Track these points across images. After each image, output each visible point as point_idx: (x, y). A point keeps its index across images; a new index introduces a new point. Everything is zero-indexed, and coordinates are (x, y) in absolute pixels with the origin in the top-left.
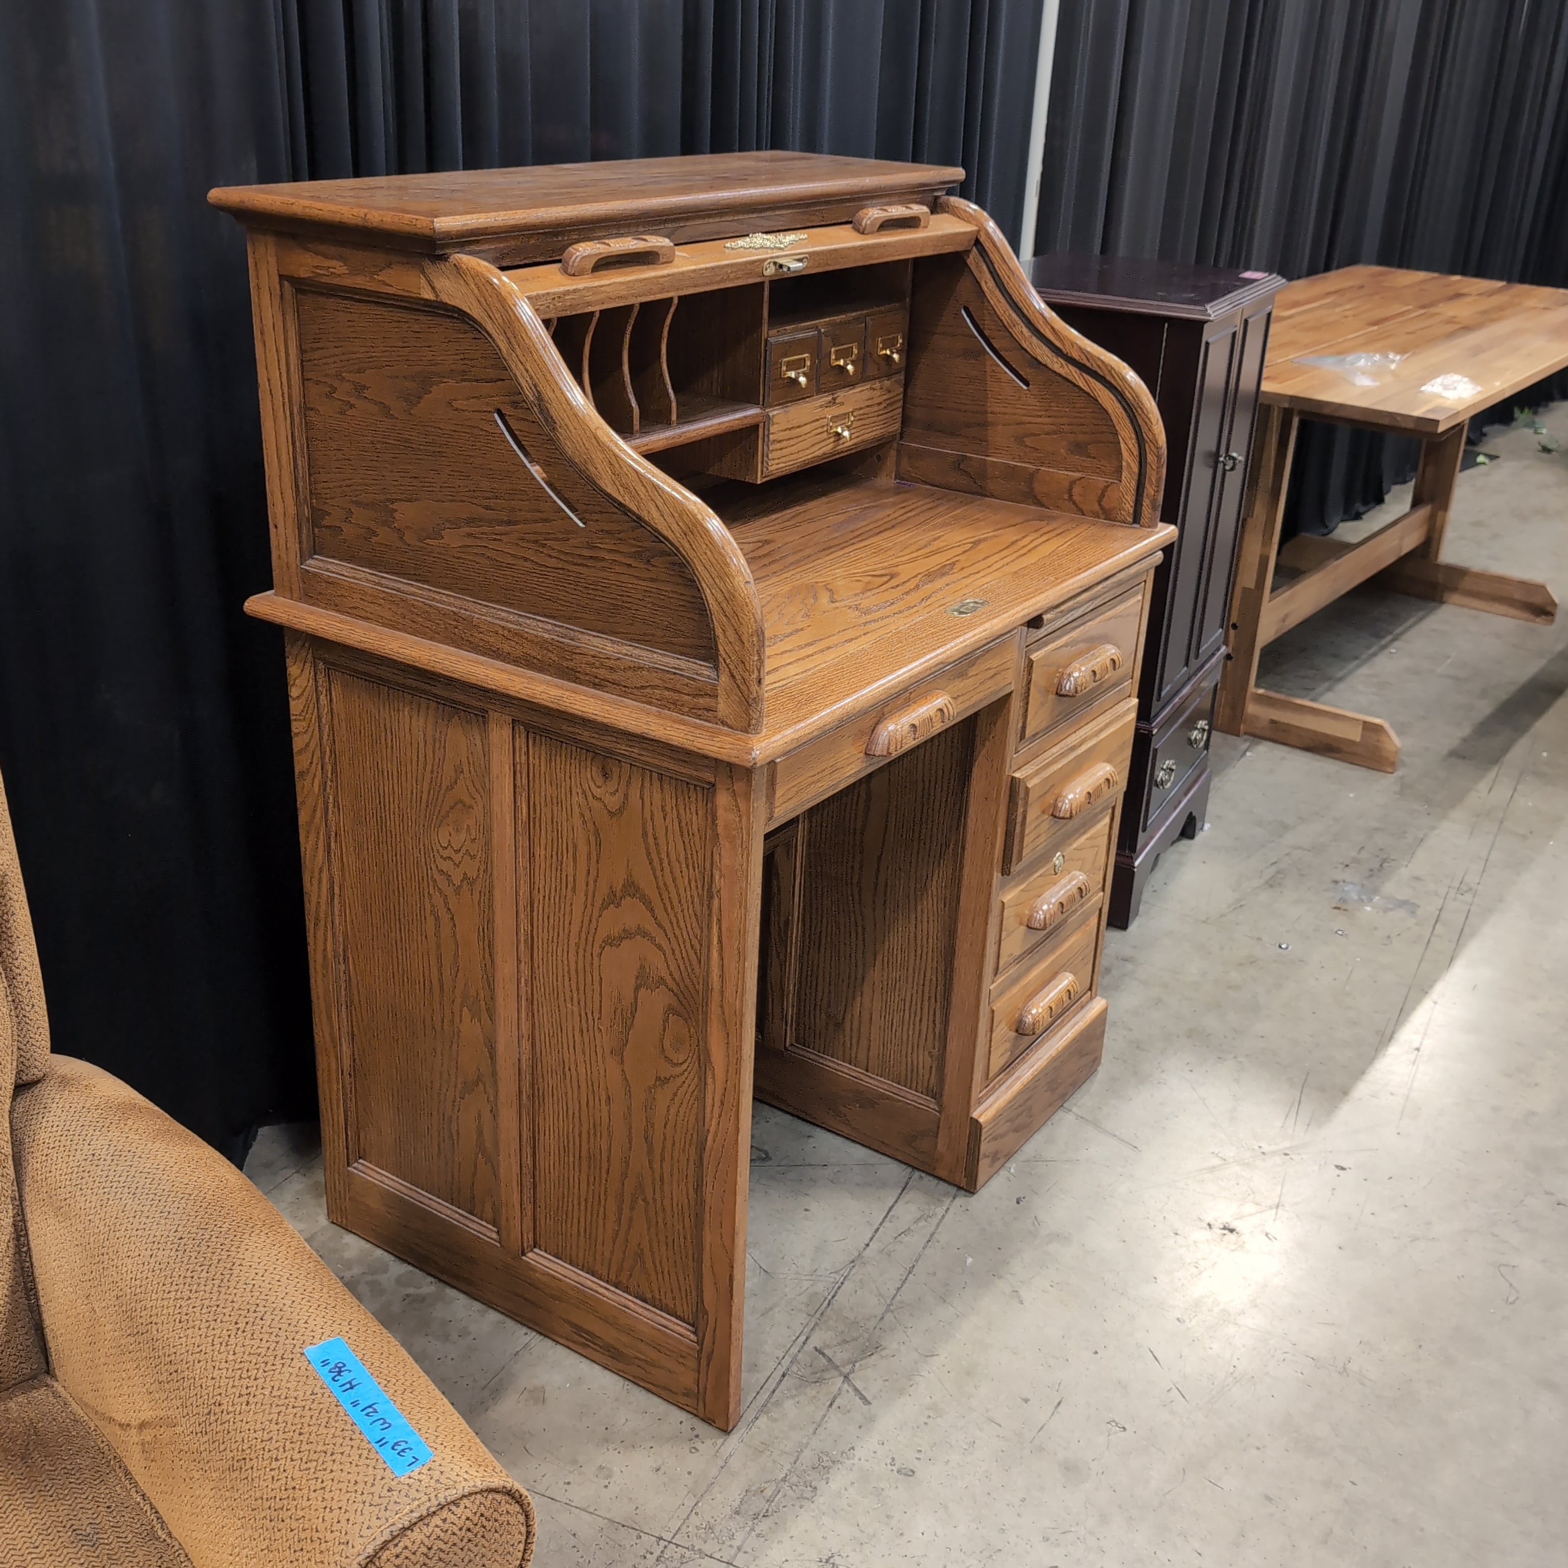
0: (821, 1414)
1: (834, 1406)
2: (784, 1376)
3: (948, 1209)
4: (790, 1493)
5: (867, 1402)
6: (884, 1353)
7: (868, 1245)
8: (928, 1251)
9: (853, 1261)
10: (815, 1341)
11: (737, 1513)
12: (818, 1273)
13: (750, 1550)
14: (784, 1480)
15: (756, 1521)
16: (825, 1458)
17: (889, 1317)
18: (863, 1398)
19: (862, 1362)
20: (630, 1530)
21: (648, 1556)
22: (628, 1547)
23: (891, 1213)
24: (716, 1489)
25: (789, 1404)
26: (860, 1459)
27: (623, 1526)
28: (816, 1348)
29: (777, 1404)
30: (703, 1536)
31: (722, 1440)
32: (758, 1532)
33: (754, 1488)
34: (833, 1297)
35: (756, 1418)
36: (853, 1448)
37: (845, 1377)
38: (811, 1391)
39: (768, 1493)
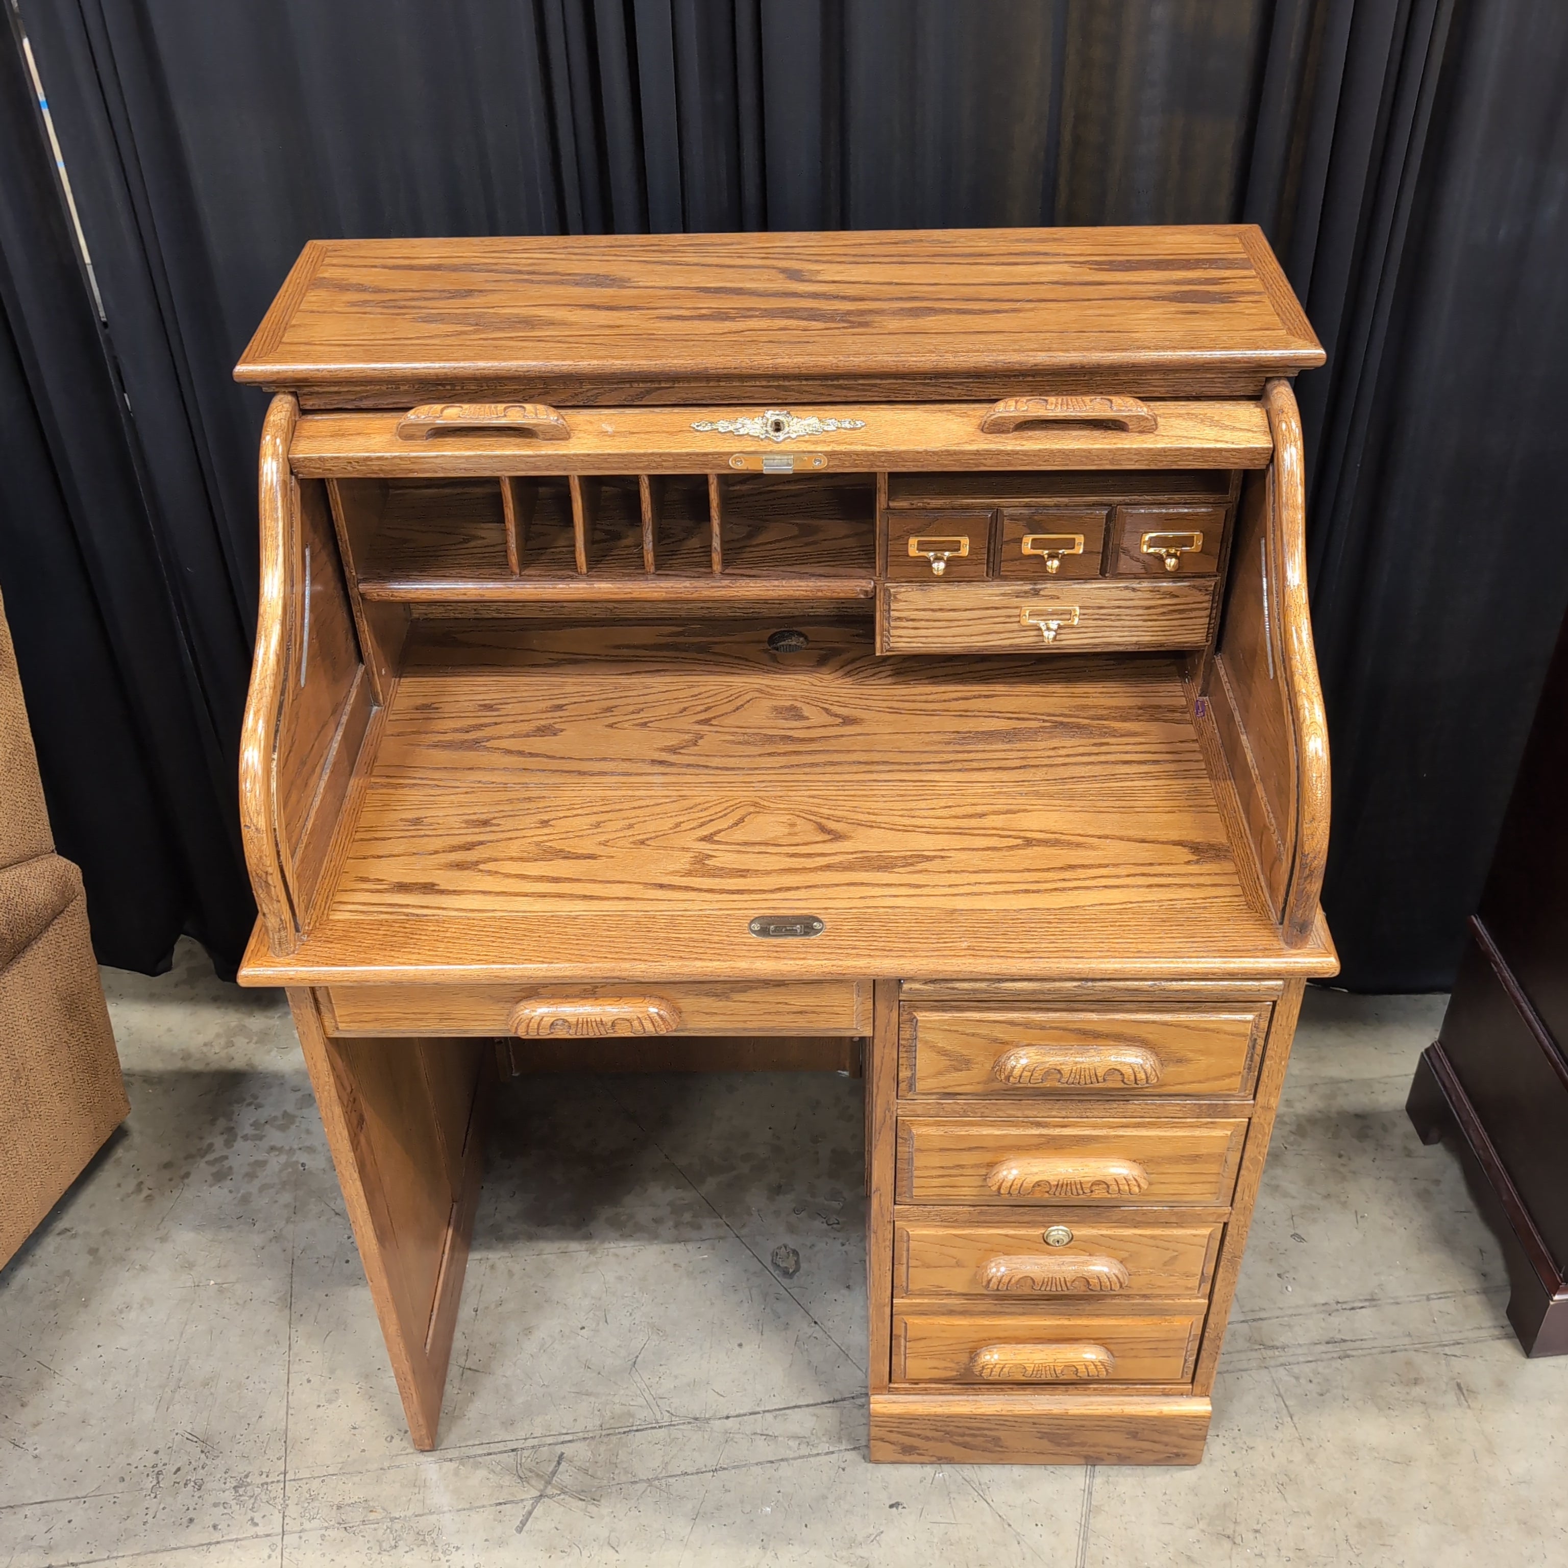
0: (485, 1503)
1: (499, 1508)
2: (513, 1450)
3: (833, 1453)
4: (381, 1532)
5: (520, 1530)
6: (592, 1508)
7: (728, 1417)
8: (757, 1470)
9: (696, 1419)
10: (568, 1450)
11: (339, 1508)
12: (660, 1402)
13: (303, 1539)
14: (393, 1519)
15: (337, 1525)
16: (434, 1535)
17: (641, 1487)
18: (524, 1523)
19: (567, 1497)
20: (284, 1449)
21: (264, 1476)
22: (267, 1457)
23: (787, 1411)
24: (356, 1479)
25: (482, 1473)
26: (447, 1561)
27: (285, 1442)
28: (563, 1454)
29: (477, 1466)
30: (303, 1499)
31: (412, 1451)
32: (326, 1533)
33: (371, 1504)
34: (637, 1431)
35: (451, 1460)
36: (458, 1548)
37: (541, 1496)
38: (507, 1480)
39: (372, 1516)
